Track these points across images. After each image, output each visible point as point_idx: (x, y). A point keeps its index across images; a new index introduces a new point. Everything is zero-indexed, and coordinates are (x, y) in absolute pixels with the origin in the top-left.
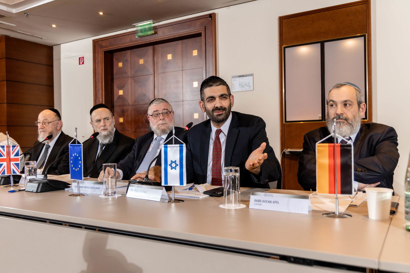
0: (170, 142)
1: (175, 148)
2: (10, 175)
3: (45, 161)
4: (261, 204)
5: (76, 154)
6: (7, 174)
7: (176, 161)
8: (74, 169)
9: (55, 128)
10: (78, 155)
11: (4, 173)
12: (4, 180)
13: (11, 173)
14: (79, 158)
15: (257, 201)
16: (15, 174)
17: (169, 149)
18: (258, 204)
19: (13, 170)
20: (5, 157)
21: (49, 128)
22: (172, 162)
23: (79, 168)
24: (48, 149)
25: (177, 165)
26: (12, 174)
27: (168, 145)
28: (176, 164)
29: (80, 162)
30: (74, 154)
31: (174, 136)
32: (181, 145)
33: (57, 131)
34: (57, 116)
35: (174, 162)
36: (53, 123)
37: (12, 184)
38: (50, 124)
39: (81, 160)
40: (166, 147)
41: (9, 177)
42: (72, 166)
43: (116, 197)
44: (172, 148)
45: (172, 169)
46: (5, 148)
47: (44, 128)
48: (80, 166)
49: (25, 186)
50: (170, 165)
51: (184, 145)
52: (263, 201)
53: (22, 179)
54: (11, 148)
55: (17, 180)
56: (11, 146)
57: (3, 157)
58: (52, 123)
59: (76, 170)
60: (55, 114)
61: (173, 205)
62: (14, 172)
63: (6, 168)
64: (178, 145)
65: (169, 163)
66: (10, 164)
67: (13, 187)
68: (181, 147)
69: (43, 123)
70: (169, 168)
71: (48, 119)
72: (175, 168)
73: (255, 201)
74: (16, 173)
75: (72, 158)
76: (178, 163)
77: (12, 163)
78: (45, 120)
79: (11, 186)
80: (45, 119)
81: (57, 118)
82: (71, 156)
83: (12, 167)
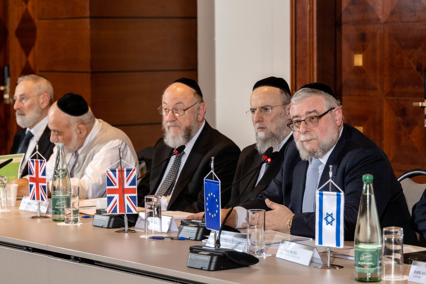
0: (326, 189)
1: (332, 197)
2: (124, 215)
3: (174, 180)
4: (421, 277)
5: (213, 195)
6: (119, 212)
7: (332, 214)
8: (210, 214)
9: (196, 119)
10: (214, 196)
11: (115, 210)
12: (114, 221)
13: (125, 212)
14: (216, 200)
15: (416, 273)
16: (131, 213)
17: (324, 197)
18: (417, 276)
19: (127, 206)
20: (117, 187)
21: (185, 120)
22: (328, 215)
23: (216, 214)
24: (181, 158)
25: (333, 220)
26: (127, 213)
27: (324, 192)
28: (332, 218)
29: (217, 206)
30: (210, 194)
31: (330, 180)
32: (339, 193)
33: (199, 122)
34: (197, 95)
35: (330, 215)
36: (192, 109)
37: (126, 228)
38: (186, 112)
39: (218, 203)
40: (321, 195)
41: (122, 217)
42: (208, 209)
43: (265, 258)
44: (328, 196)
45: (327, 224)
46: (117, 173)
47: (177, 119)
48: (217, 211)
49: (145, 231)
50: (326, 219)
51: (342, 194)
52: (423, 274)
53: (139, 219)
54: (125, 173)
55: (133, 222)
56: (125, 169)
57: (114, 186)
58: (189, 109)
59: (213, 216)
60: (194, 90)
61: (328, 271)
62: (129, 210)
63: (118, 203)
64: (335, 193)
65: (324, 216)
66: (124, 197)
67: (127, 233)
68: (339, 196)
69: (174, 111)
70: (324, 222)
71: (184, 101)
72: (331, 223)
73: (415, 272)
74: (131, 211)
75: (207, 198)
76: (335, 216)
77: (126, 195)
78: (178, 105)
79: (124, 230)
80: (178, 102)
81: (196, 99)
82: (207, 196)
83: (127, 202)
